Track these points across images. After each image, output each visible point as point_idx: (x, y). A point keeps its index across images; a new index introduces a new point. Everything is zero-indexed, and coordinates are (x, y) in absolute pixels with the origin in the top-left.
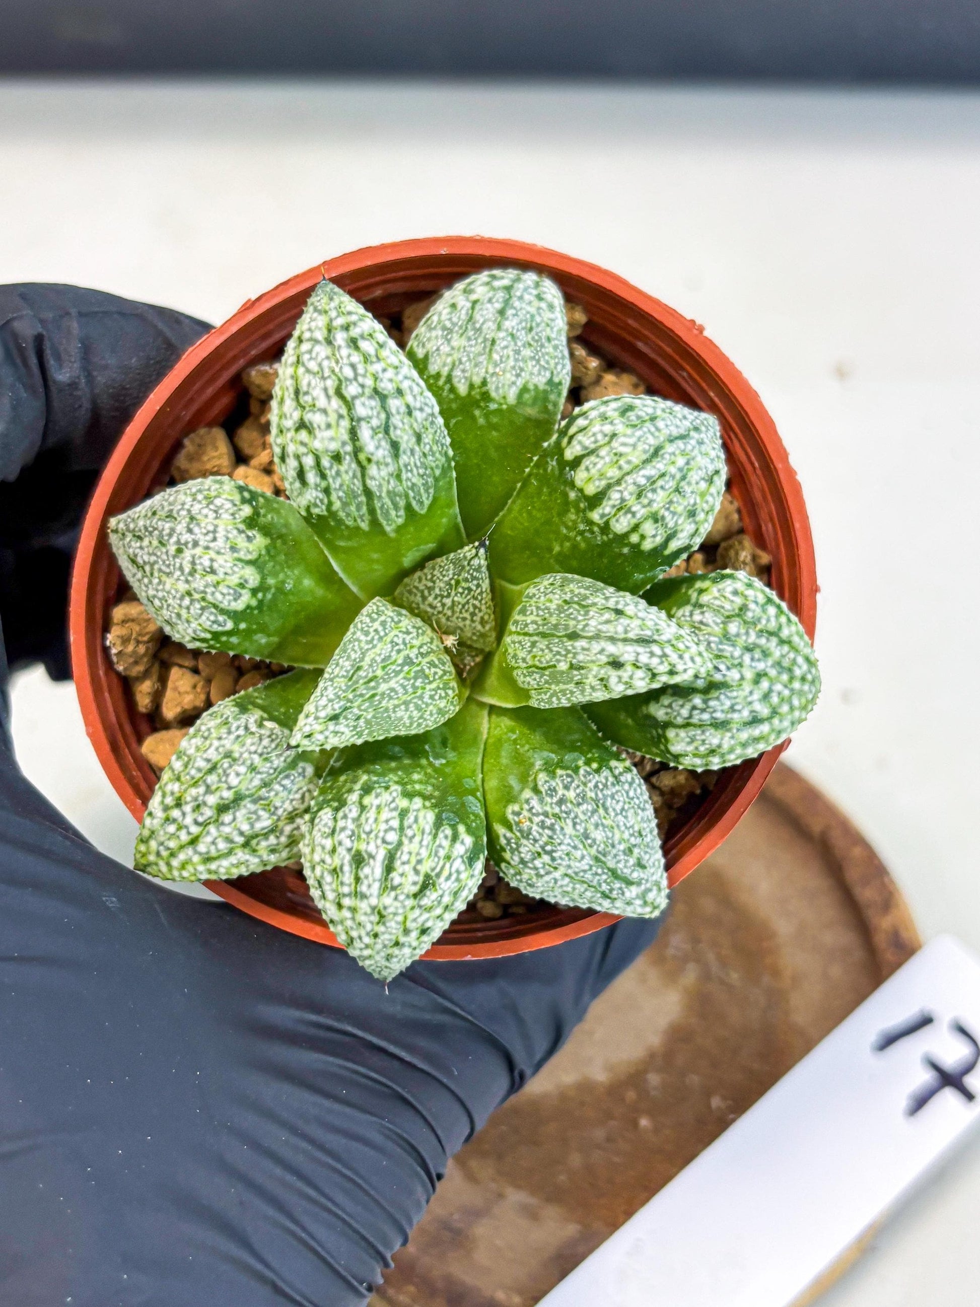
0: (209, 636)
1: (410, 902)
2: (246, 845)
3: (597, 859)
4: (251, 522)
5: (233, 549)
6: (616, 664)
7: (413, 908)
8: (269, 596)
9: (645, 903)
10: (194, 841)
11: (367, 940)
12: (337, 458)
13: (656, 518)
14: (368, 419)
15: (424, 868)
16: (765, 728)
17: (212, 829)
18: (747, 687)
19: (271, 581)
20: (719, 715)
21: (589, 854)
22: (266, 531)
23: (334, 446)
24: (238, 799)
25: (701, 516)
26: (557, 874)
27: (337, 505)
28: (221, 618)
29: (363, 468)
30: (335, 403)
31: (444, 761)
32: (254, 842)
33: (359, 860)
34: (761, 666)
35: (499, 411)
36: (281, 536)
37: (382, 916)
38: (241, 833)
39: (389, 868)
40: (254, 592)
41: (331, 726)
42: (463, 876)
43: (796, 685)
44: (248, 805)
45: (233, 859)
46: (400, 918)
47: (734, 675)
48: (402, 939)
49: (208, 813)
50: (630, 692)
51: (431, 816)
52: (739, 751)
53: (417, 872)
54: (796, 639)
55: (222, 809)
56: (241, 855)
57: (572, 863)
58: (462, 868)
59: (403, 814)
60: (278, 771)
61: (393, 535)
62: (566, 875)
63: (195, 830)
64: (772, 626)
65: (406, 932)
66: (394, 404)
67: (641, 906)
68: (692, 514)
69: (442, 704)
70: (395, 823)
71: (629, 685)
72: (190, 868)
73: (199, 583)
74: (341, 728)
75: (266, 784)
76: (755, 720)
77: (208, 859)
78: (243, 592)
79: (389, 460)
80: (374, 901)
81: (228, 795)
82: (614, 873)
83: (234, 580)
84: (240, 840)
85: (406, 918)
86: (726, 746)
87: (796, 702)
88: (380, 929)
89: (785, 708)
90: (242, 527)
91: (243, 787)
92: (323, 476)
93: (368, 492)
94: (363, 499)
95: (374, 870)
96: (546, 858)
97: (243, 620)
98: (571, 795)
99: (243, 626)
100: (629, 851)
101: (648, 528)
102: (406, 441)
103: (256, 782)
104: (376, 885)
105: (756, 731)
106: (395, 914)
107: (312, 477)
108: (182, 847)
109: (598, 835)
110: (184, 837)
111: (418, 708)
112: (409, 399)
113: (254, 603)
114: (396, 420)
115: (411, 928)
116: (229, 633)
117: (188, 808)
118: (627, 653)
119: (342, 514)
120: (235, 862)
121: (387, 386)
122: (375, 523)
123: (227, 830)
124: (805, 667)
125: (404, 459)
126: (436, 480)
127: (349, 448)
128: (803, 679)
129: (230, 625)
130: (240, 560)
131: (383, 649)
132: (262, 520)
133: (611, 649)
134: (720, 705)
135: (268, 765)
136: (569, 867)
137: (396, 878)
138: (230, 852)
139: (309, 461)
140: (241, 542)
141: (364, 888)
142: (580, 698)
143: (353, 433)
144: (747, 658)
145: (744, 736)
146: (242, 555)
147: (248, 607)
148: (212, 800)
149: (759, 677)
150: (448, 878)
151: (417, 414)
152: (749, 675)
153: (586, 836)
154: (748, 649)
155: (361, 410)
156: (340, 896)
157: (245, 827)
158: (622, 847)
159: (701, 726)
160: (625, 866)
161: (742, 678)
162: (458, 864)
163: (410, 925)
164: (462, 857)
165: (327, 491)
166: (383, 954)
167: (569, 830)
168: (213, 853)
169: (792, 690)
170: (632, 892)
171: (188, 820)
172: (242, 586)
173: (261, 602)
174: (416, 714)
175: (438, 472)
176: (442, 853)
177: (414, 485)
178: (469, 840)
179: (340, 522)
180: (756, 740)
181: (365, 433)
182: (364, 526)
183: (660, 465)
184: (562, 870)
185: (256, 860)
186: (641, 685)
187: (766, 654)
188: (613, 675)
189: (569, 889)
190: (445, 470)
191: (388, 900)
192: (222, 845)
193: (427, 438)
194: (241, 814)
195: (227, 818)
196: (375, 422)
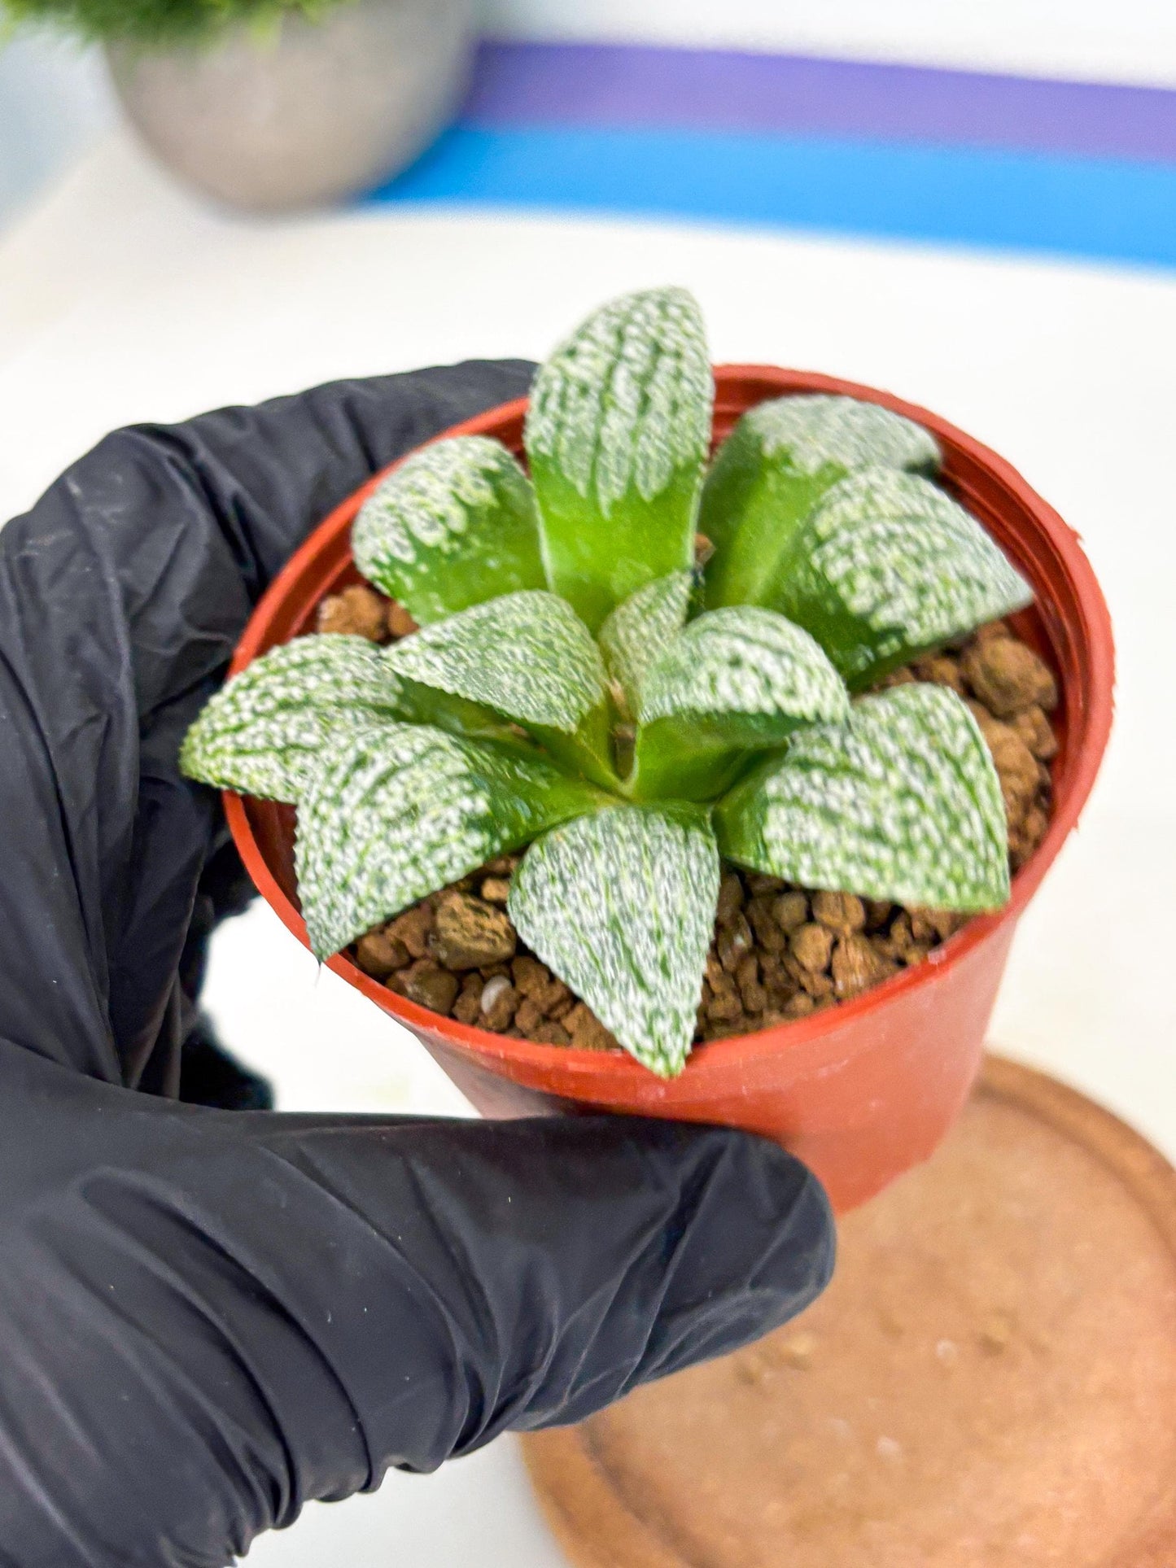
0: (384, 559)
1: (379, 829)
2: (281, 751)
3: (615, 922)
4: (489, 475)
5: (457, 484)
6: (736, 662)
7: (380, 837)
8: (465, 556)
9: (650, 1032)
10: (240, 728)
11: (320, 867)
12: (584, 390)
13: (877, 574)
14: (629, 360)
15: (416, 798)
16: (886, 855)
17: (262, 722)
18: (884, 792)
19: (476, 542)
20: (834, 804)
21: (608, 910)
22: (499, 494)
23: (586, 376)
24: (307, 702)
25: (931, 600)
26: (560, 916)
27: (564, 446)
28: (406, 542)
29: (604, 409)
30: (611, 340)
31: (528, 778)
32: (291, 752)
33: (361, 763)
34: (917, 784)
35: (794, 482)
36: (511, 513)
37: (346, 835)
38: (285, 737)
39: (382, 781)
40: (453, 536)
41: (430, 654)
42: (452, 832)
43: (957, 843)
44: (310, 714)
45: (260, 761)
46: (361, 846)
47: (876, 769)
48: (354, 880)
49: (270, 704)
50: (736, 704)
51: (462, 768)
52: (839, 860)
53: (406, 797)
54: (982, 791)
55: (285, 705)
56: (271, 760)
57: (583, 910)
58: (455, 820)
59: (436, 747)
60: (360, 702)
61: (606, 513)
62: (572, 923)
63: (247, 716)
64: (957, 751)
65: (360, 871)
66: (667, 363)
67: (643, 1033)
68: (921, 590)
69: (556, 701)
70: (419, 748)
71: (737, 691)
72: (219, 758)
73: (406, 500)
74: (437, 661)
75: (340, 704)
76: (877, 835)
77: (240, 752)
78: (440, 526)
79: (633, 412)
80: (346, 812)
81: (297, 693)
82: (628, 952)
83: (437, 509)
84: (279, 743)
85: (367, 848)
86: (824, 847)
87: (945, 859)
88: (337, 854)
89: (925, 853)
90: (478, 471)
91: (316, 697)
92: (562, 405)
93: (598, 444)
94: (589, 449)
95: (366, 778)
96: (559, 888)
97: (428, 562)
98: (625, 832)
99: (423, 568)
100: (657, 936)
101: (863, 581)
102: (660, 402)
103: (331, 697)
104: (358, 794)
105: (871, 850)
106: (359, 838)
107: (552, 405)
108: (226, 731)
109: (629, 888)
110: (234, 721)
111: (527, 684)
112: (685, 367)
113: (446, 547)
114: (660, 378)
115: (369, 868)
116: (409, 569)
117: (254, 693)
118: (751, 654)
119: (564, 460)
120: (261, 766)
121: (668, 343)
122: (592, 487)
123: (275, 727)
124: (979, 832)
125: (651, 421)
126: (676, 470)
127: (599, 384)
128: (971, 845)
129: (409, 557)
130: (455, 495)
131: (530, 619)
132: (502, 482)
133: (740, 646)
134: (841, 792)
135: (355, 689)
136: (577, 911)
137: (381, 796)
138: (262, 752)
139: (557, 386)
140: (468, 482)
141: (345, 794)
142: (684, 699)
143: (611, 370)
144: (902, 764)
145: (851, 844)
146: (462, 494)
147: (438, 549)
148: (280, 693)
149: (906, 793)
150: (434, 821)
151: (686, 386)
152: (895, 780)
153: (615, 880)
154: (912, 756)
155: (630, 350)
156: (322, 797)
157: (292, 733)
158: (652, 923)
159: (807, 809)
160: (645, 952)
161: (885, 779)
162: (453, 815)
163: (370, 863)
164: (462, 811)
165: (560, 425)
166: (327, 900)
167: (600, 865)
168: (248, 747)
169: (946, 844)
170: (637, 998)
171: (246, 705)
172: (442, 519)
173: (453, 556)
174: (521, 689)
175: (681, 462)
176: (445, 794)
177: (647, 458)
178: (482, 805)
179: (559, 469)
180: (866, 861)
181: (621, 374)
182: (581, 487)
183: (911, 528)
184: (570, 912)
185: (280, 774)
186: (751, 697)
187: (931, 776)
188: (724, 674)
189: (566, 944)
190: (690, 468)
191: (359, 817)
192: (260, 742)
193: (684, 415)
194: (297, 718)
195: (281, 716)
196: (638, 369)
